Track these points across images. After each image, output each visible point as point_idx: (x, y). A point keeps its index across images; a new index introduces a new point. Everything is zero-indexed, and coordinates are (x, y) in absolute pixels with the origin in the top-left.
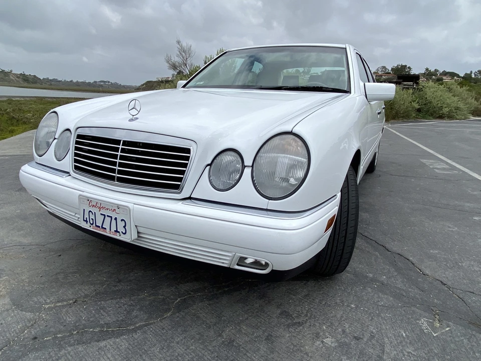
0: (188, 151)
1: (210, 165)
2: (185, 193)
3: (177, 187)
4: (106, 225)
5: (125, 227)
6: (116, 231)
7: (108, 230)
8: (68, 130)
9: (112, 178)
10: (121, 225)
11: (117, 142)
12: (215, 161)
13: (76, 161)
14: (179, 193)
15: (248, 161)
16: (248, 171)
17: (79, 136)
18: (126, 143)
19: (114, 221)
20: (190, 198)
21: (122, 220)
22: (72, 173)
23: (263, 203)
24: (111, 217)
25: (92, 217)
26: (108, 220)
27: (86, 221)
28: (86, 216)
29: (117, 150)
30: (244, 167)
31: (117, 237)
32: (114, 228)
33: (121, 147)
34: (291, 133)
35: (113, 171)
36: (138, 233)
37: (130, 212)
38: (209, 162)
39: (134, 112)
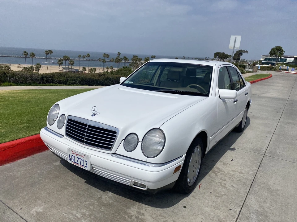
0: (115, 133)
2: (113, 151)
3: (110, 148)
4: (79, 162)
5: (86, 164)
6: (83, 165)
7: (79, 164)
8: (64, 115)
9: (82, 141)
10: (85, 163)
11: (86, 125)
12: (127, 138)
13: (67, 131)
14: (111, 151)
15: (140, 140)
16: (140, 144)
17: (69, 120)
18: (89, 126)
19: (82, 161)
20: (115, 154)
21: (86, 161)
22: (65, 136)
23: (144, 158)
24: (81, 159)
25: (73, 158)
26: (80, 160)
27: (71, 160)
28: (71, 157)
29: (85, 129)
30: (138, 142)
31: (83, 168)
32: (82, 164)
33: (87, 128)
34: (159, 129)
35: (83, 138)
36: (92, 167)
37: (89, 158)
38: (124, 138)
39: (94, 112)
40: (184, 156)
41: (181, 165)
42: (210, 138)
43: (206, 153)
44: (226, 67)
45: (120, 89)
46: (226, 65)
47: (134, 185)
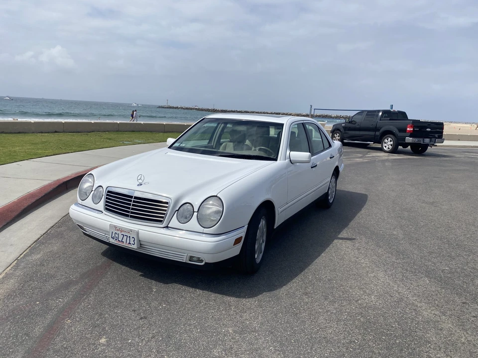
0: (167, 203)
1: (178, 210)
2: (164, 225)
3: (161, 221)
4: (124, 240)
5: (134, 241)
6: (129, 243)
7: (125, 242)
8: (100, 186)
9: (127, 216)
10: (132, 240)
11: (131, 197)
12: (180, 208)
13: (106, 205)
14: (162, 224)
15: (196, 210)
16: (195, 214)
17: (109, 192)
18: (136, 198)
19: (128, 238)
20: (167, 227)
21: (133, 237)
22: (104, 212)
23: (201, 229)
24: (127, 236)
25: (117, 236)
26: (125, 237)
27: (113, 238)
28: (113, 235)
29: (131, 201)
30: (194, 212)
31: (130, 246)
32: (128, 242)
33: (133, 199)
34: (216, 196)
35: (128, 212)
36: (141, 244)
37: (138, 233)
38: (177, 209)
39: (140, 181)
40: (246, 227)
41: (242, 237)
42: (278, 210)
43: (275, 227)
44: (302, 123)
45: (169, 154)
46: (302, 122)
47: (190, 261)
